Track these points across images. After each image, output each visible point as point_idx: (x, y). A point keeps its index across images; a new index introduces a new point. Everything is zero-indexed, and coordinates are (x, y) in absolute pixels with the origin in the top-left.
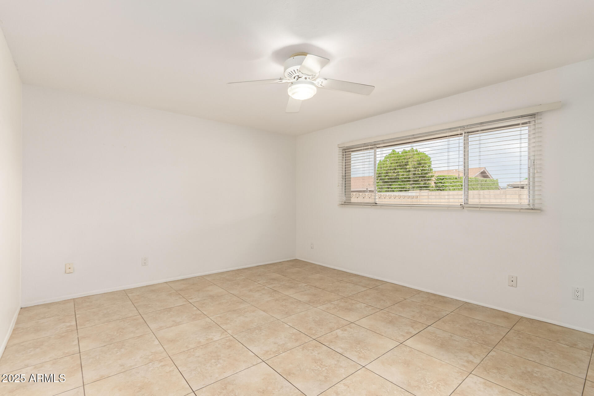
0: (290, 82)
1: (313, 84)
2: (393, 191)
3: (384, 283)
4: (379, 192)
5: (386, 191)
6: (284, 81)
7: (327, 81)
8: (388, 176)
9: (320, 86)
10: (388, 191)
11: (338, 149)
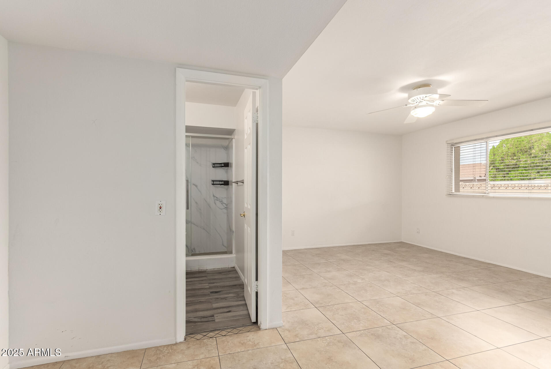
0: (413, 106)
1: (432, 106)
2: (511, 180)
3: (497, 266)
4: (492, 180)
5: (502, 180)
6: (408, 106)
7: (444, 101)
8: (505, 163)
9: (437, 105)
10: (505, 180)
11: (447, 145)
